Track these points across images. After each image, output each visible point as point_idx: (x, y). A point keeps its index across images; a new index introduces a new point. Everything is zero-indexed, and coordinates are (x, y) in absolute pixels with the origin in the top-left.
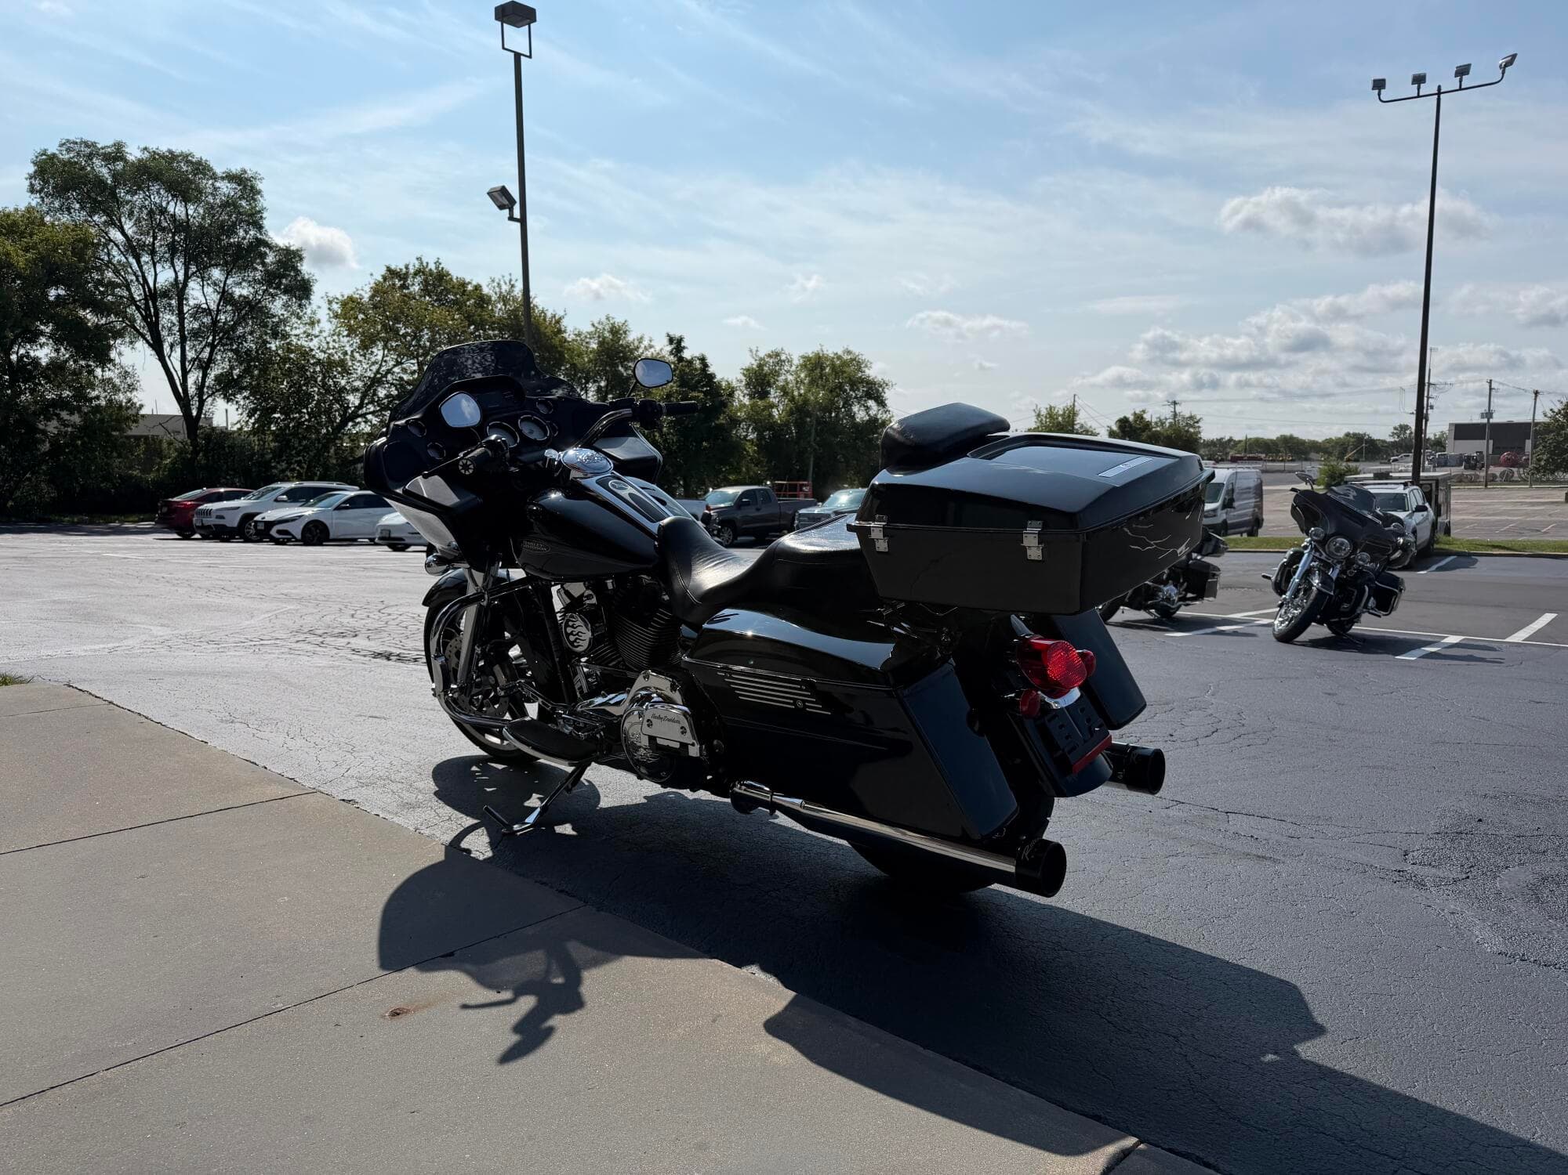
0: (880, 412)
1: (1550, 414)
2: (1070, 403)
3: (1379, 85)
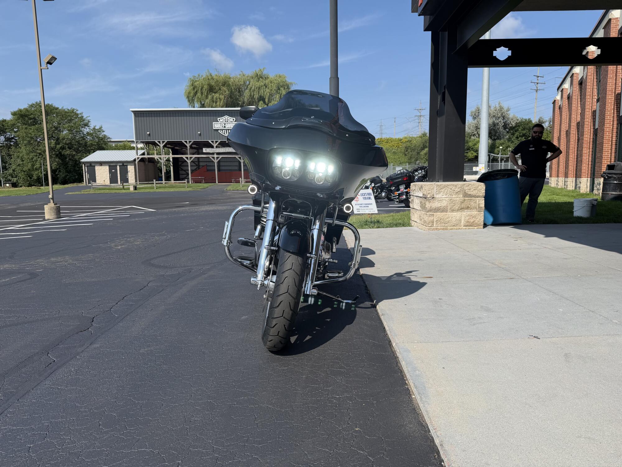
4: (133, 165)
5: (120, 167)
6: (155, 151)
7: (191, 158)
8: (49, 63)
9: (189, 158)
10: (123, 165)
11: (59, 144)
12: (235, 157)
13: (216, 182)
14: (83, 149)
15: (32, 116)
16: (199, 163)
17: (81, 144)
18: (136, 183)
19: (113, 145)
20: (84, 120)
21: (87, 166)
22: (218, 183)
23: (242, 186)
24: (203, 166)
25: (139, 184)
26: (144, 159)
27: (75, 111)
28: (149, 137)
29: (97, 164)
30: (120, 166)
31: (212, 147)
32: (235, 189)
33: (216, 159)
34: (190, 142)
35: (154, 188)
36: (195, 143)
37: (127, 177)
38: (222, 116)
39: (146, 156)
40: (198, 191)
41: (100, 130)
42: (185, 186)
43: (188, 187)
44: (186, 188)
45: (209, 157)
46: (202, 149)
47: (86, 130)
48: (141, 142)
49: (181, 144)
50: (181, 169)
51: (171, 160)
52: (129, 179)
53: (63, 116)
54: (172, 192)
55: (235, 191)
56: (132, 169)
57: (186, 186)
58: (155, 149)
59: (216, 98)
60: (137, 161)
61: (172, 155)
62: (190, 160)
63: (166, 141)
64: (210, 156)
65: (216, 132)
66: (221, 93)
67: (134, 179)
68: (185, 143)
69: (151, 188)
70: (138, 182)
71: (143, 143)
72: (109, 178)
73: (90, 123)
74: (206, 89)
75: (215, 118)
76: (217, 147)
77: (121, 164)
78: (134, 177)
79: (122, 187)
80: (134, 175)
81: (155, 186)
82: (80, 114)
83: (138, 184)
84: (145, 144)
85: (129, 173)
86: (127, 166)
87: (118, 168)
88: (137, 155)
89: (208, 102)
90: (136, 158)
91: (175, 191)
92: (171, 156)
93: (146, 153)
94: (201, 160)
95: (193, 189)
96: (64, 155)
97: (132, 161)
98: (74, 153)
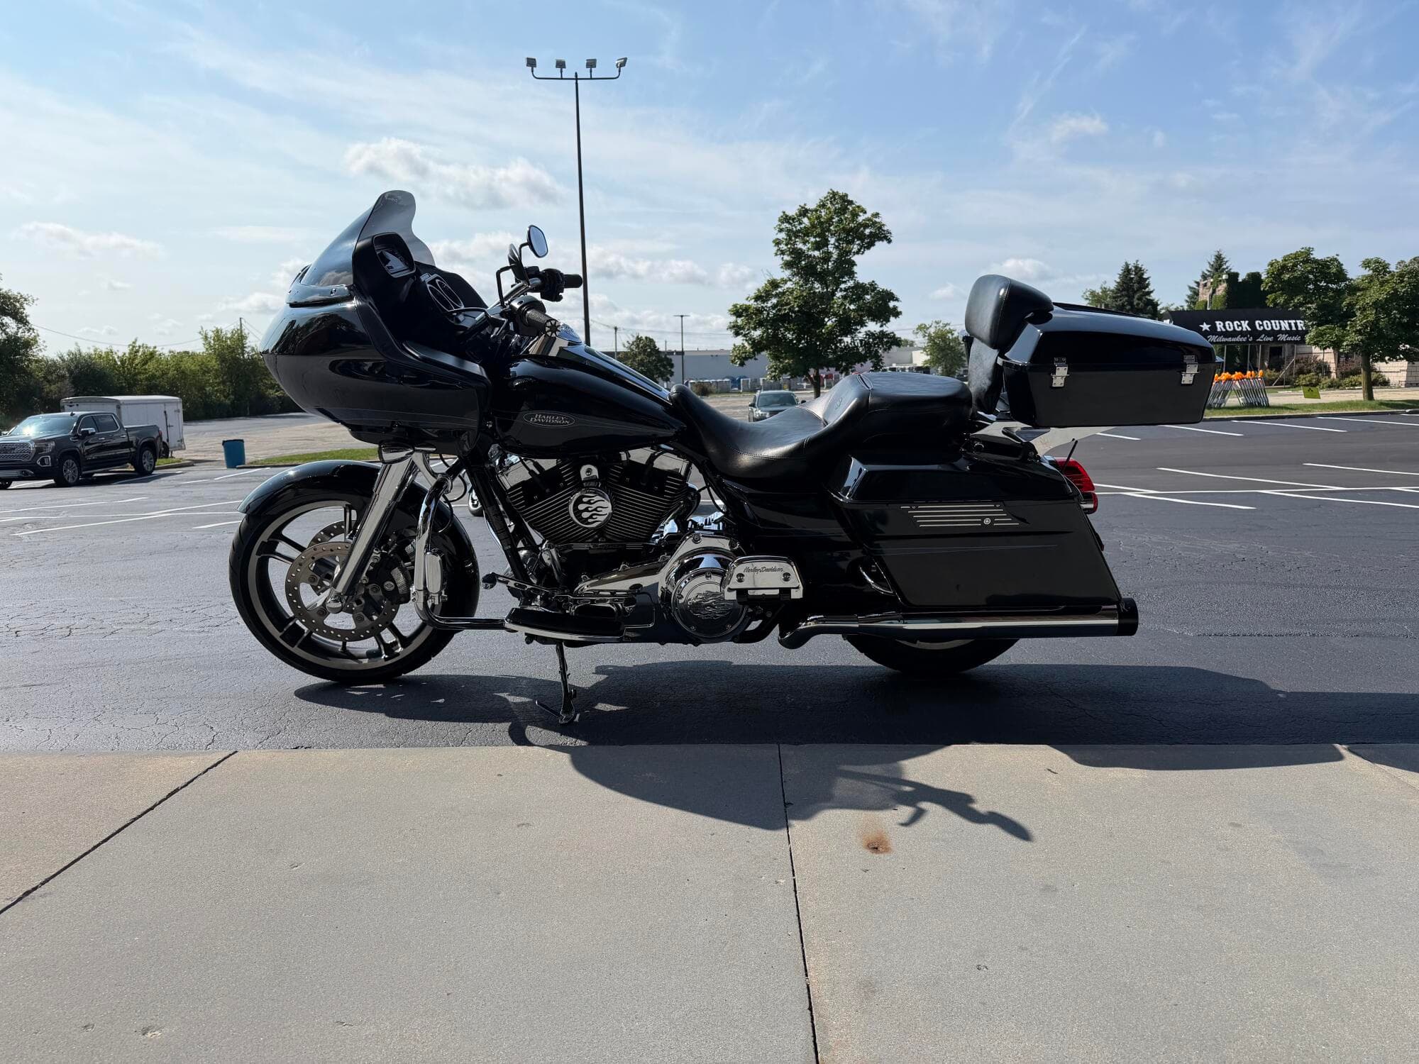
0: (21, 330)
1: (627, 345)
2: (236, 326)
3: (531, 63)
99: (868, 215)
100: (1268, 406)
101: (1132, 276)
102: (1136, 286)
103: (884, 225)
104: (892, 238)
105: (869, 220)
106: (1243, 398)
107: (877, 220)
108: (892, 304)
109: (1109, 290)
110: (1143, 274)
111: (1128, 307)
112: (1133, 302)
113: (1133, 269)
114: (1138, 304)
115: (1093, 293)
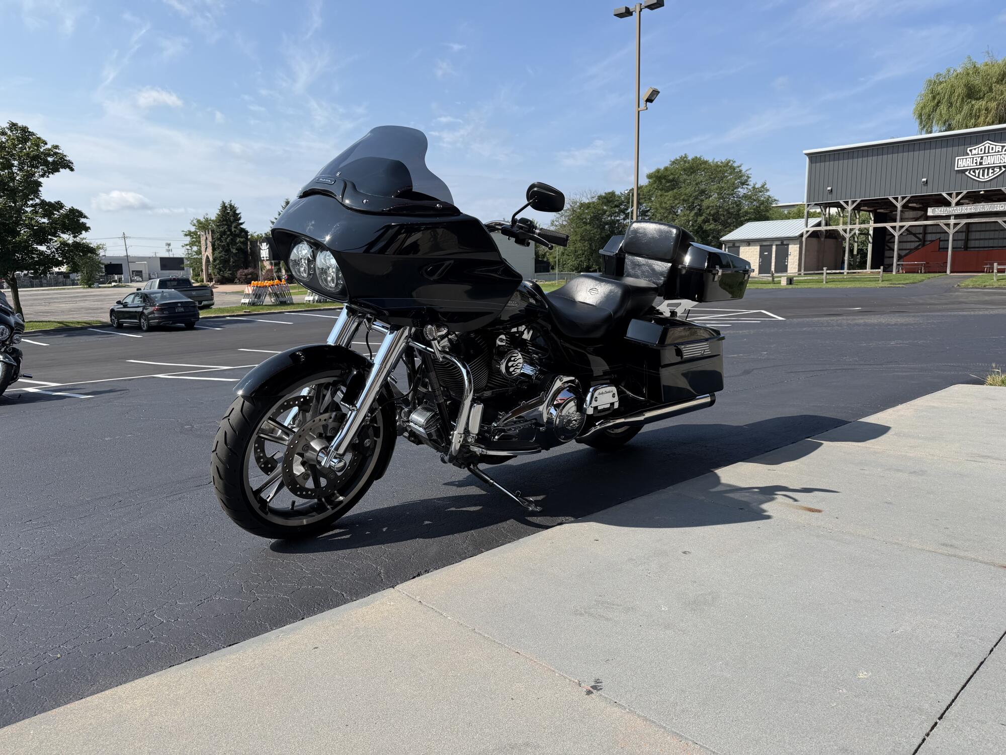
4: (799, 243)
5: (777, 247)
6: (842, 218)
7: (902, 227)
8: (650, 100)
9: (896, 228)
10: (782, 244)
11: (701, 215)
12: (997, 222)
13: (946, 272)
14: (734, 220)
15: (671, 177)
16: (924, 237)
17: (732, 214)
18: (800, 273)
19: (786, 212)
20: (741, 177)
21: (729, 247)
22: (951, 272)
23: (998, 280)
24: (932, 241)
25: (805, 274)
26: (819, 234)
27: (732, 162)
28: (830, 196)
29: (743, 243)
30: (776, 245)
31: (948, 204)
32: (979, 285)
33: (952, 227)
34: (903, 198)
35: (823, 282)
36: (913, 199)
37: (786, 263)
38: (977, 144)
39: (823, 228)
40: (899, 287)
41: (763, 188)
42: (877, 279)
43: (883, 281)
44: (880, 281)
45: (939, 225)
46: (927, 209)
47: (742, 191)
48: (816, 204)
49: (886, 203)
50: (888, 248)
51: (871, 232)
52: (788, 266)
53: (712, 173)
54: (850, 288)
55: (979, 288)
56: (795, 251)
57: (881, 279)
58: (842, 215)
59: (979, 108)
60: (805, 236)
61: (875, 223)
62: (899, 230)
63: (859, 200)
64: (941, 223)
65: (959, 175)
66: (992, 98)
67: (797, 267)
68: (894, 201)
69: (818, 282)
70: (802, 271)
71: (820, 206)
72: (758, 265)
73: (750, 179)
74: (959, 96)
75: (961, 148)
76: (958, 204)
77: (779, 243)
78: (797, 263)
79: (770, 279)
80: (798, 260)
81: (824, 279)
82: (739, 167)
83: (802, 274)
84: (824, 207)
85: (790, 257)
86: (788, 245)
87: (774, 248)
88: (807, 227)
89: (959, 119)
90: (805, 232)
91: (856, 288)
92: (871, 226)
93: (823, 223)
94: (929, 230)
95: (891, 284)
96: (706, 231)
97: (796, 237)
98: (720, 228)
99: (49, 146)
100: (292, 304)
101: (228, 211)
102: (232, 218)
103: (65, 156)
104: (73, 167)
105: (49, 150)
106: (275, 298)
107: (57, 151)
108: (82, 220)
109: (210, 220)
110: (236, 210)
111: (228, 233)
112: (231, 229)
113: (229, 206)
114: (235, 231)
115: (199, 221)
